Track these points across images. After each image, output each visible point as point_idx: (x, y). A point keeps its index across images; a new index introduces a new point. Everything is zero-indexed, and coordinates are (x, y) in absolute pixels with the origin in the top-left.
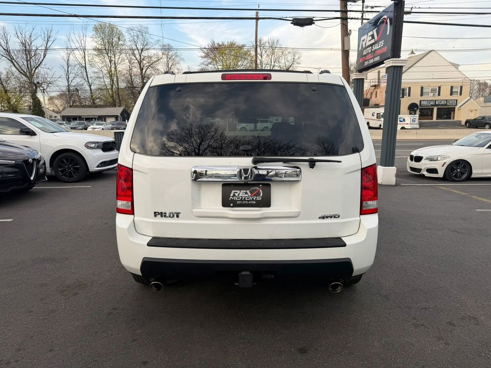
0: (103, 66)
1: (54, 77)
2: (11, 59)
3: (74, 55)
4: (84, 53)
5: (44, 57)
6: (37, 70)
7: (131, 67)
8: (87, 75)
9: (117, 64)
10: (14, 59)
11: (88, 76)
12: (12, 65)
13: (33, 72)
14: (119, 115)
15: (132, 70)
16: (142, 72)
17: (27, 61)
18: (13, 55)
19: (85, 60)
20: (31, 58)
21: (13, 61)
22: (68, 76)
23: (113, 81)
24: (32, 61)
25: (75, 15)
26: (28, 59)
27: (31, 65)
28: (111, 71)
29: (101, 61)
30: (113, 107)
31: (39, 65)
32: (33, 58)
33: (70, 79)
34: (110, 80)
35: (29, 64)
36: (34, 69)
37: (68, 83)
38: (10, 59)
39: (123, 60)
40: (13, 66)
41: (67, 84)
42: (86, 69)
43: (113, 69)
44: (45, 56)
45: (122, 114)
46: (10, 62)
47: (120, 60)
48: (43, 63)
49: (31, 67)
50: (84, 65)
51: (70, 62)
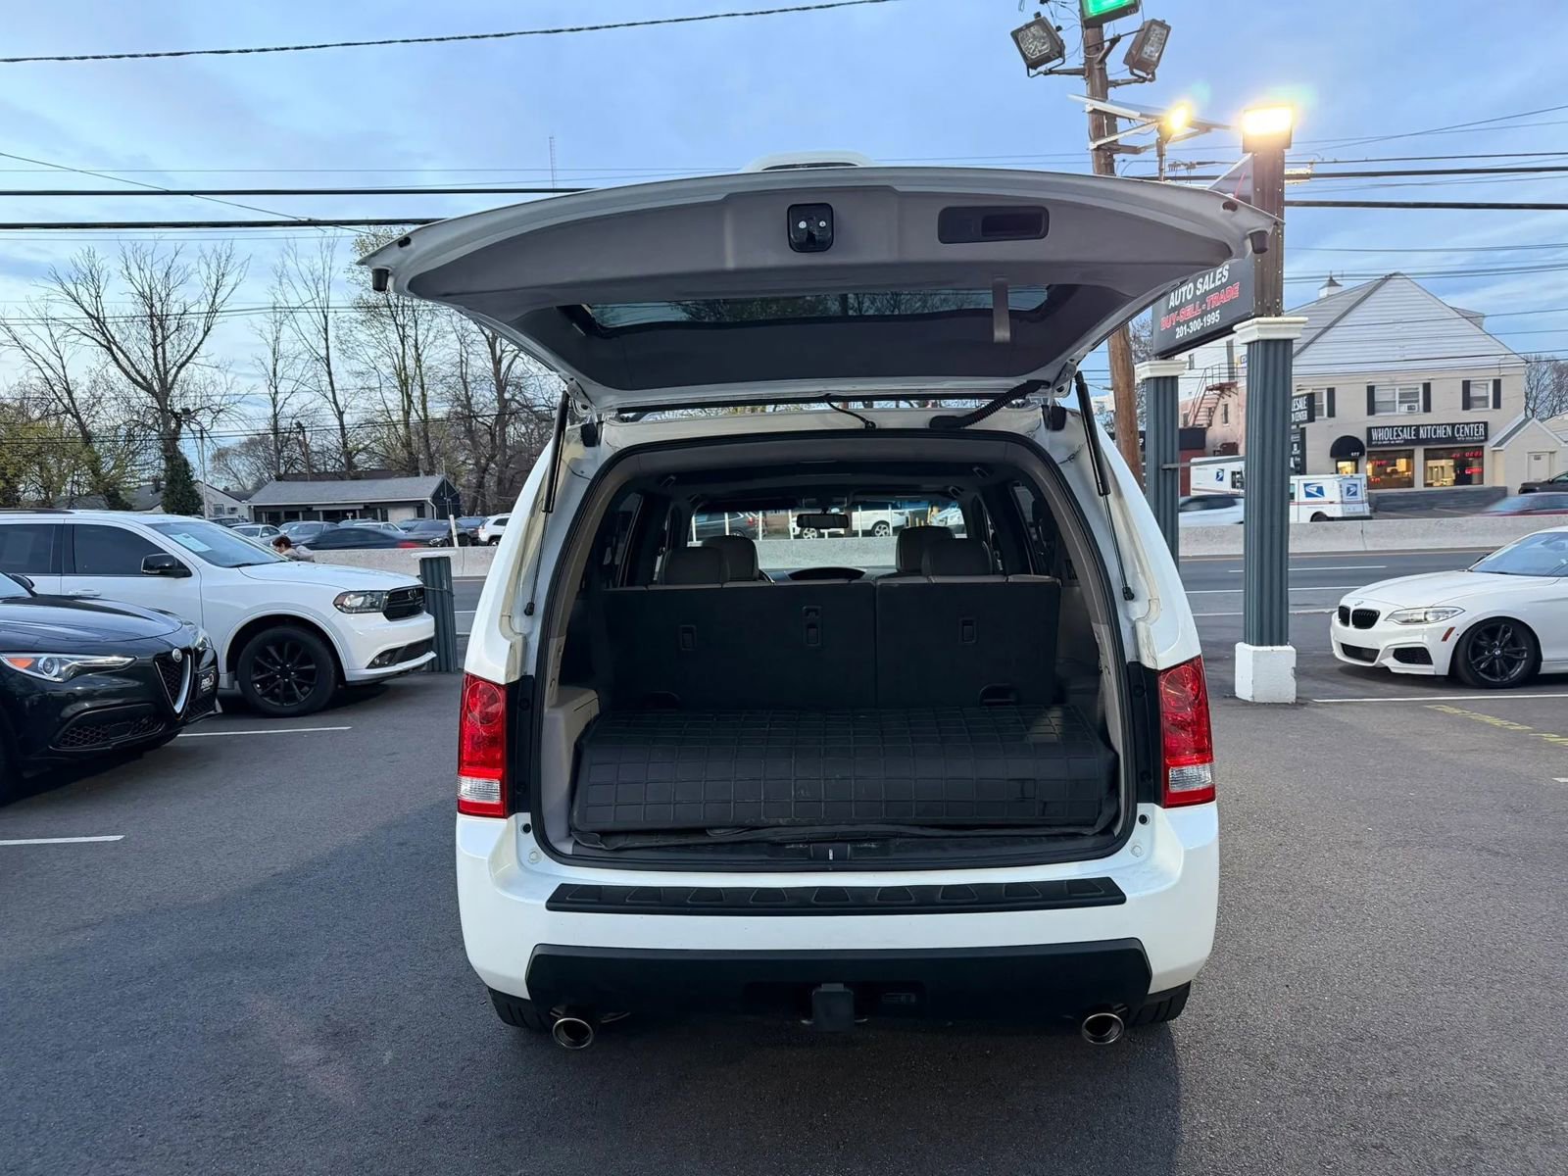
0: (380, 353)
1: (233, 392)
2: (109, 342)
3: (294, 325)
4: (326, 317)
5: (206, 333)
6: (183, 372)
7: (465, 355)
8: (331, 383)
9: (422, 348)
10: (115, 343)
11: (335, 385)
12: (110, 358)
13: (170, 379)
14: (429, 499)
15: (466, 365)
16: (497, 371)
17: (155, 347)
18: (113, 329)
19: (326, 340)
20: (164, 338)
21: (114, 348)
22: (276, 388)
23: (409, 396)
24: (168, 347)
25: (310, 220)
26: (159, 340)
27: (164, 358)
28: (405, 368)
29: (374, 340)
30: (408, 476)
31: (187, 361)
32: (172, 337)
33: (280, 397)
34: (400, 394)
35: (160, 355)
36: (173, 371)
37: (275, 406)
38: (105, 343)
39: (441, 334)
40: (113, 363)
41: (270, 412)
42: (328, 365)
43: (410, 363)
44: (209, 329)
45: (436, 497)
46: (104, 350)
47: (431, 335)
48: (202, 350)
49: (165, 365)
50: (323, 353)
51: (282, 347)
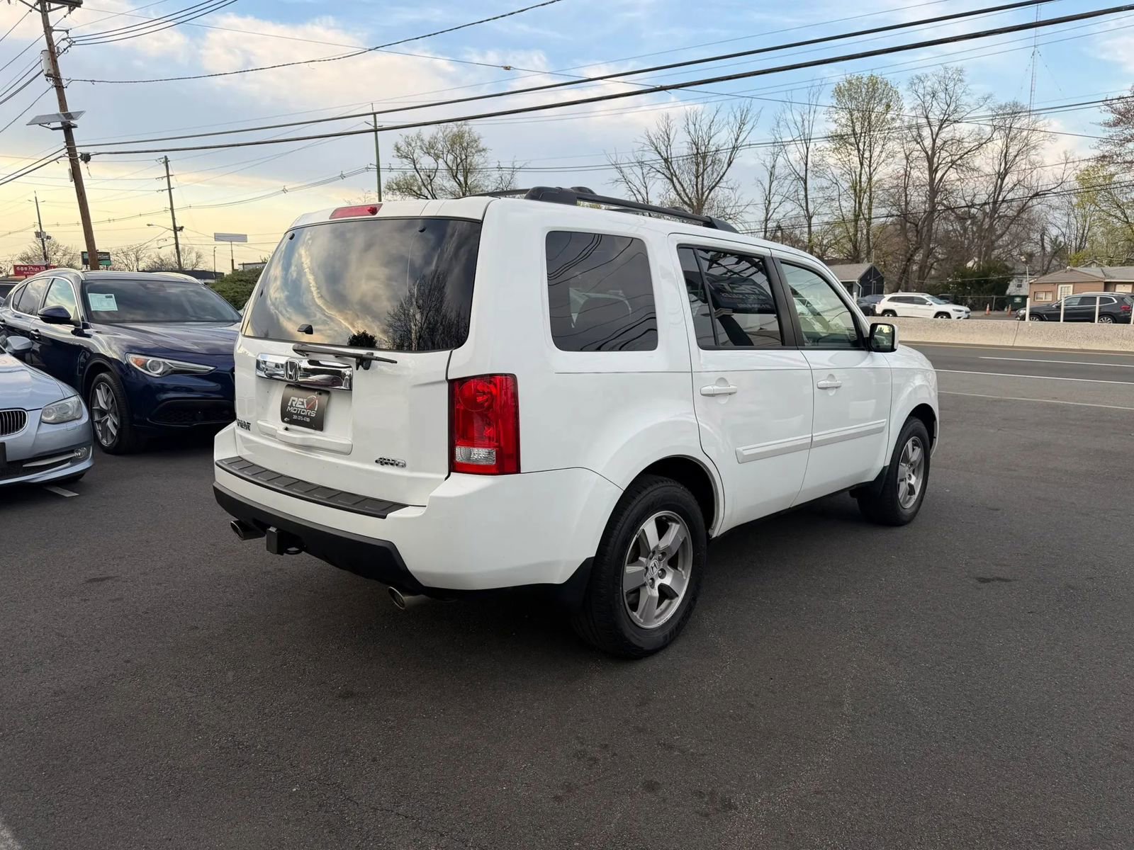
0: (843, 172)
1: (739, 204)
2: (672, 174)
3: (785, 156)
4: (807, 149)
5: (729, 165)
6: (712, 193)
7: (909, 169)
8: (806, 196)
9: (875, 165)
10: (676, 176)
11: (809, 197)
12: (671, 186)
13: (704, 198)
14: (857, 281)
15: (909, 177)
16: (932, 180)
17: (697, 177)
18: (675, 167)
19: (806, 164)
20: (704, 170)
21: (675, 179)
22: (769, 201)
23: (860, 204)
24: (705, 176)
26: (701, 170)
27: (703, 184)
28: (860, 182)
29: (840, 163)
30: (850, 263)
31: (717, 183)
32: (708, 170)
33: (772, 206)
34: (853, 202)
35: (700, 183)
36: (706, 193)
37: (767, 214)
38: (670, 176)
39: (892, 155)
40: (673, 190)
41: (763, 218)
42: (805, 183)
43: (864, 178)
44: (731, 163)
45: (864, 280)
46: (668, 181)
47: (884, 155)
48: (724, 178)
49: (702, 189)
50: (802, 174)
51: (777, 172)
